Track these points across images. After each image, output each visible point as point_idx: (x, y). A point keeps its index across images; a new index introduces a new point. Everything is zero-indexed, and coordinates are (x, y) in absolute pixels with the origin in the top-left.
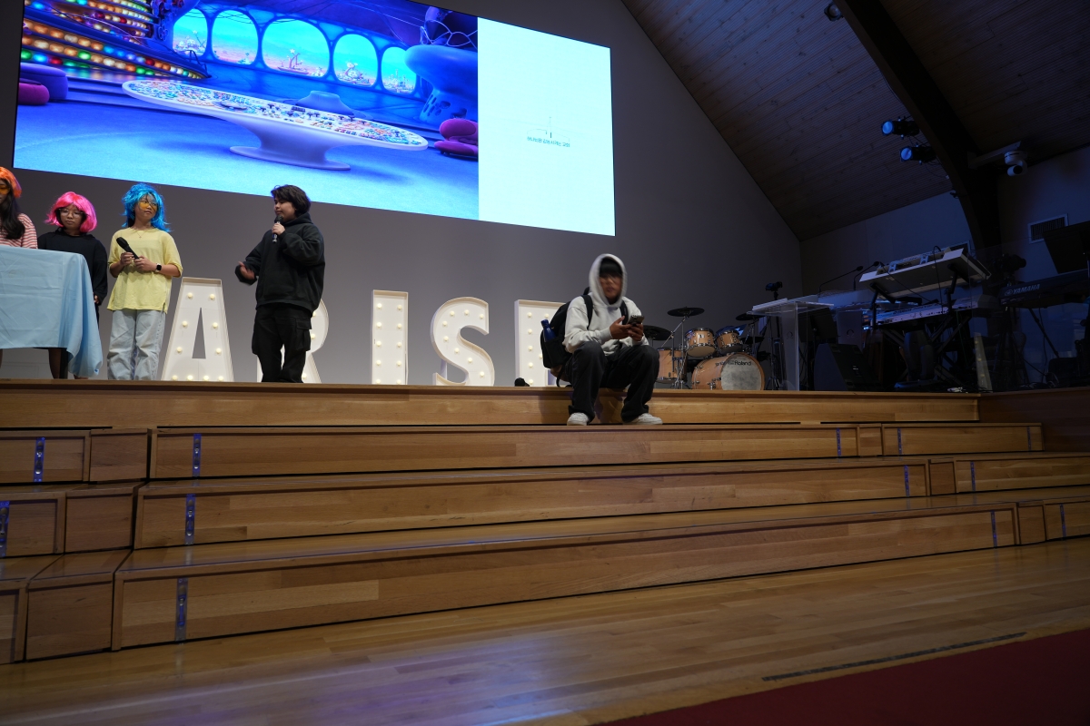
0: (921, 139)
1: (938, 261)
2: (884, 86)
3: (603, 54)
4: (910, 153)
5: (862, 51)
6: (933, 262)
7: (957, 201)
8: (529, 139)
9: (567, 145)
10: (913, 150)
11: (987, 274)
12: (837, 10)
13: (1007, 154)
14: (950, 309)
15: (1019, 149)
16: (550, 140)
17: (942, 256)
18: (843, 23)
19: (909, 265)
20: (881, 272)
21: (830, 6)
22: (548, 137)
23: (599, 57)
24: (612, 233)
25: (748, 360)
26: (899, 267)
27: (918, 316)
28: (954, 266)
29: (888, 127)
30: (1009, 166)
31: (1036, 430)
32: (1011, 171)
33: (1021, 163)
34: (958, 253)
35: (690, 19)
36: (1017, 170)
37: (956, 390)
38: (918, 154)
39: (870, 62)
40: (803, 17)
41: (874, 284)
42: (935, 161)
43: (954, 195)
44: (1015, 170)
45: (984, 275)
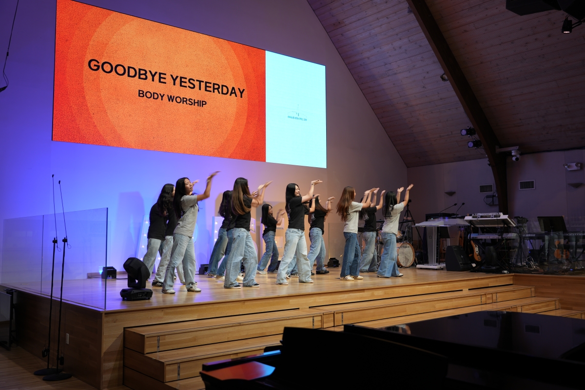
0: (476, 137)
1: (498, 218)
2: (461, 109)
3: (321, 69)
4: (472, 144)
5: (454, 93)
6: (496, 218)
7: (490, 168)
8: (289, 117)
9: (306, 120)
10: (473, 142)
11: (515, 224)
12: (446, 77)
13: (513, 151)
14: (502, 237)
15: (518, 150)
16: (298, 117)
17: (499, 216)
18: (448, 83)
19: (486, 217)
20: (473, 217)
21: (443, 74)
22: (297, 116)
23: (319, 71)
24: (326, 167)
25: (408, 245)
26: (482, 217)
27: (488, 238)
28: (504, 221)
29: (464, 132)
30: (513, 156)
31: (533, 289)
32: (514, 159)
33: (518, 156)
34: (506, 217)
35: (368, 58)
36: (517, 159)
37: (505, 272)
38: (477, 144)
39: (457, 99)
40: (428, 73)
41: (470, 222)
42: (482, 147)
43: (489, 165)
44: (516, 159)
45: (514, 225)
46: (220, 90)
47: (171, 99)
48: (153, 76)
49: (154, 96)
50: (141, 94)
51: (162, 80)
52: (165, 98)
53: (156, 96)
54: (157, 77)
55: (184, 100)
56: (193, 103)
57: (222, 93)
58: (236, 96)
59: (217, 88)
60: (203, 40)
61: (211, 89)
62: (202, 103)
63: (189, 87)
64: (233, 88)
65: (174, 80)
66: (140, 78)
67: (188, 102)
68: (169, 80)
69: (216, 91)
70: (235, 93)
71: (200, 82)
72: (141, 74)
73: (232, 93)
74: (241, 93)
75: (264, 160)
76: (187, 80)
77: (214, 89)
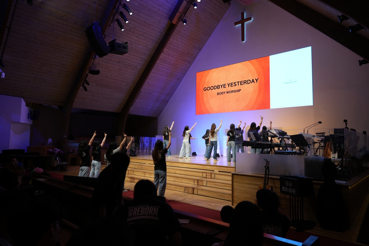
3: (310, 49)
8: (284, 83)
9: (296, 82)
16: (290, 82)
24: (312, 105)
46: (247, 83)
47: (228, 92)
48: (222, 86)
49: (222, 93)
50: (218, 94)
51: (225, 87)
52: (226, 93)
53: (223, 93)
54: (223, 86)
55: (232, 92)
56: (235, 91)
57: (248, 83)
58: (254, 82)
59: (245, 82)
60: (239, 65)
61: (243, 84)
62: (239, 91)
63: (234, 86)
64: (253, 80)
65: (229, 85)
66: (218, 89)
67: (234, 92)
68: (227, 86)
69: (245, 83)
70: (254, 81)
71: (238, 82)
72: (218, 87)
73: (252, 82)
74: (257, 80)
75: (269, 108)
76: (233, 84)
77: (244, 83)
